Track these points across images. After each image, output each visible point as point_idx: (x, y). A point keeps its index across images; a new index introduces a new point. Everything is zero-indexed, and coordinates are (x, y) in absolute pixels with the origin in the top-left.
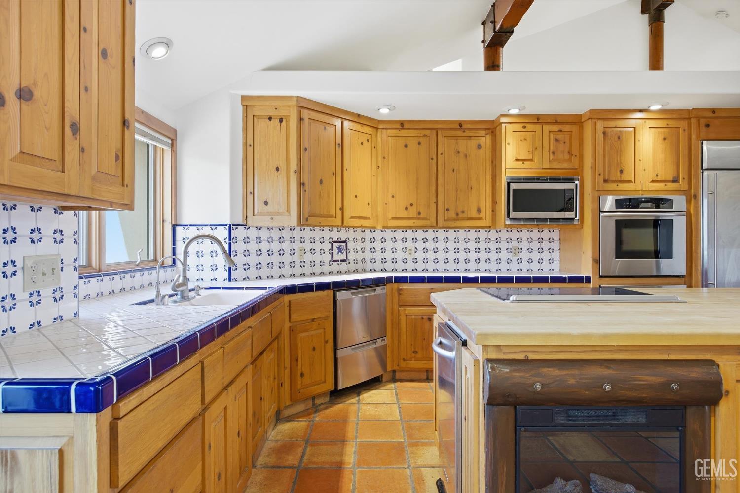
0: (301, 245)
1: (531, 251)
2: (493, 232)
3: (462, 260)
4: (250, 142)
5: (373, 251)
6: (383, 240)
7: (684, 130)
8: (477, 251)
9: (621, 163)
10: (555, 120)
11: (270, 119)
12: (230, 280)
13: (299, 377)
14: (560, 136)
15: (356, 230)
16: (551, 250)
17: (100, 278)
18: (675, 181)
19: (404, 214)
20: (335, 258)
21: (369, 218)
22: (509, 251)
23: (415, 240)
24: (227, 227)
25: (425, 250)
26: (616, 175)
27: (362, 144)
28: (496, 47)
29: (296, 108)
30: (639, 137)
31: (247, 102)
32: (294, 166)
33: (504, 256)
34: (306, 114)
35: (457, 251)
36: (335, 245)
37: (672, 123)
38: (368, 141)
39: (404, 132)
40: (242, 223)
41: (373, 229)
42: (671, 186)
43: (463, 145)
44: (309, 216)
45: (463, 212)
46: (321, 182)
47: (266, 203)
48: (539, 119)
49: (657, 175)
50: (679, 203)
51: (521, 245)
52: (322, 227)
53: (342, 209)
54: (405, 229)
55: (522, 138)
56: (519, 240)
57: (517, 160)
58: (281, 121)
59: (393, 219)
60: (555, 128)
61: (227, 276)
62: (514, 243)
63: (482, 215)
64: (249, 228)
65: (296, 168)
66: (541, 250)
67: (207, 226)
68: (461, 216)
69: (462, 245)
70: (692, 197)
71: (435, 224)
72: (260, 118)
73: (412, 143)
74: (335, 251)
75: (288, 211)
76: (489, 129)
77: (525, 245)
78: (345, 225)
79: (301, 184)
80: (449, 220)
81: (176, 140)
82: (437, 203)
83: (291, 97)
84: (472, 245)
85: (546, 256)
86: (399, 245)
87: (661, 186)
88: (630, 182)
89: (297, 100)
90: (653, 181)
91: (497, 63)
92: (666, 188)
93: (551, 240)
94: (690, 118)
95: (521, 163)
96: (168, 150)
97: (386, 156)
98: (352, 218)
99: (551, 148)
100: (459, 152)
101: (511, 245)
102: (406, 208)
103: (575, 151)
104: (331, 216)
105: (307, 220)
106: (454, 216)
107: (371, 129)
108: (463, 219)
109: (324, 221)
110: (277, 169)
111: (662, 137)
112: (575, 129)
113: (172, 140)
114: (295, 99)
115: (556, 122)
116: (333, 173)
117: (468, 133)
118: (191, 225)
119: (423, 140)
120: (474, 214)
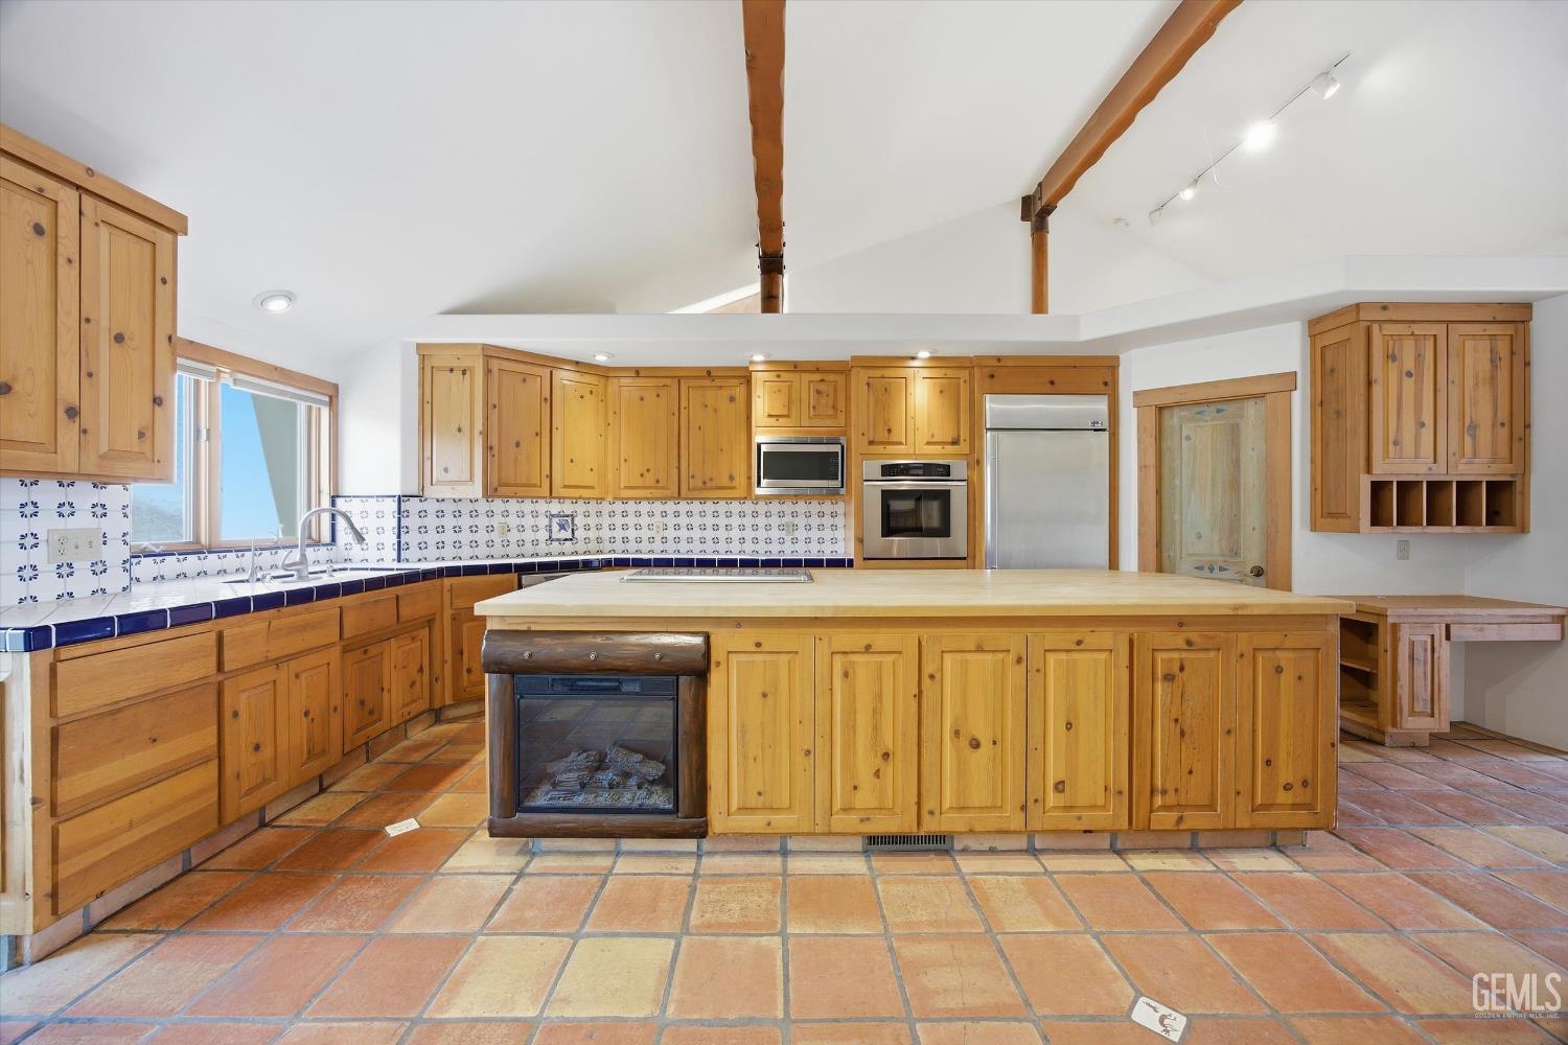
0: (503, 520)
1: (808, 528)
2: (748, 503)
3: (722, 539)
4: (428, 398)
5: (612, 527)
6: (625, 514)
7: (965, 382)
8: (742, 528)
9: (889, 420)
10: (817, 368)
11: (452, 370)
12: (399, 561)
13: (465, 673)
14: (822, 387)
15: (575, 500)
16: (834, 527)
17: (202, 556)
18: (955, 442)
19: (639, 482)
20: (554, 537)
21: (592, 487)
22: (781, 527)
23: (664, 514)
24: (396, 499)
25: (677, 527)
26: (882, 435)
27: (582, 397)
28: (773, 275)
29: (481, 357)
30: (910, 390)
31: (424, 353)
32: (479, 426)
33: (775, 534)
34: (495, 365)
35: (716, 527)
36: (555, 521)
37: (951, 373)
38: (591, 392)
39: (640, 382)
40: (416, 493)
41: (600, 500)
42: (950, 449)
43: (710, 396)
44: (499, 486)
45: (711, 480)
46: (518, 444)
47: (446, 470)
48: (796, 367)
49: (932, 436)
50: (959, 469)
51: (796, 521)
52: (521, 498)
53: (550, 477)
54: (638, 500)
55: (776, 389)
56: (794, 514)
57: (770, 416)
58: (464, 372)
59: (626, 488)
60: (817, 377)
61: (395, 556)
62: (788, 519)
63: (734, 484)
64: (426, 500)
65: (481, 428)
66: (821, 527)
67: (372, 497)
68: (709, 484)
69: (722, 521)
70: (976, 463)
71: (676, 495)
72: (440, 369)
73: (650, 396)
74: (555, 528)
75: (472, 479)
76: (744, 377)
77: (801, 521)
78: (553, 495)
79: (488, 448)
80: (695, 489)
81: (337, 396)
82: (679, 468)
83: (474, 345)
84: (735, 521)
85: (827, 534)
86: (644, 521)
87: (937, 449)
88: (901, 443)
89: (483, 349)
90: (928, 443)
91: (774, 293)
92: (943, 452)
93: (834, 515)
94: (973, 367)
95: (774, 419)
96: (325, 412)
97: (618, 411)
98: (565, 487)
99: (812, 401)
100: (706, 406)
101: (784, 520)
102: (642, 475)
103: (841, 405)
104: (535, 486)
105: (496, 490)
106: (700, 484)
107: (597, 378)
108: (711, 488)
109: (521, 491)
110: (460, 430)
111: (938, 390)
112: (840, 379)
113: (331, 397)
114: (480, 348)
115: (818, 370)
116: (537, 434)
117: (718, 382)
118: (354, 497)
119: (663, 393)
120: (725, 482)
